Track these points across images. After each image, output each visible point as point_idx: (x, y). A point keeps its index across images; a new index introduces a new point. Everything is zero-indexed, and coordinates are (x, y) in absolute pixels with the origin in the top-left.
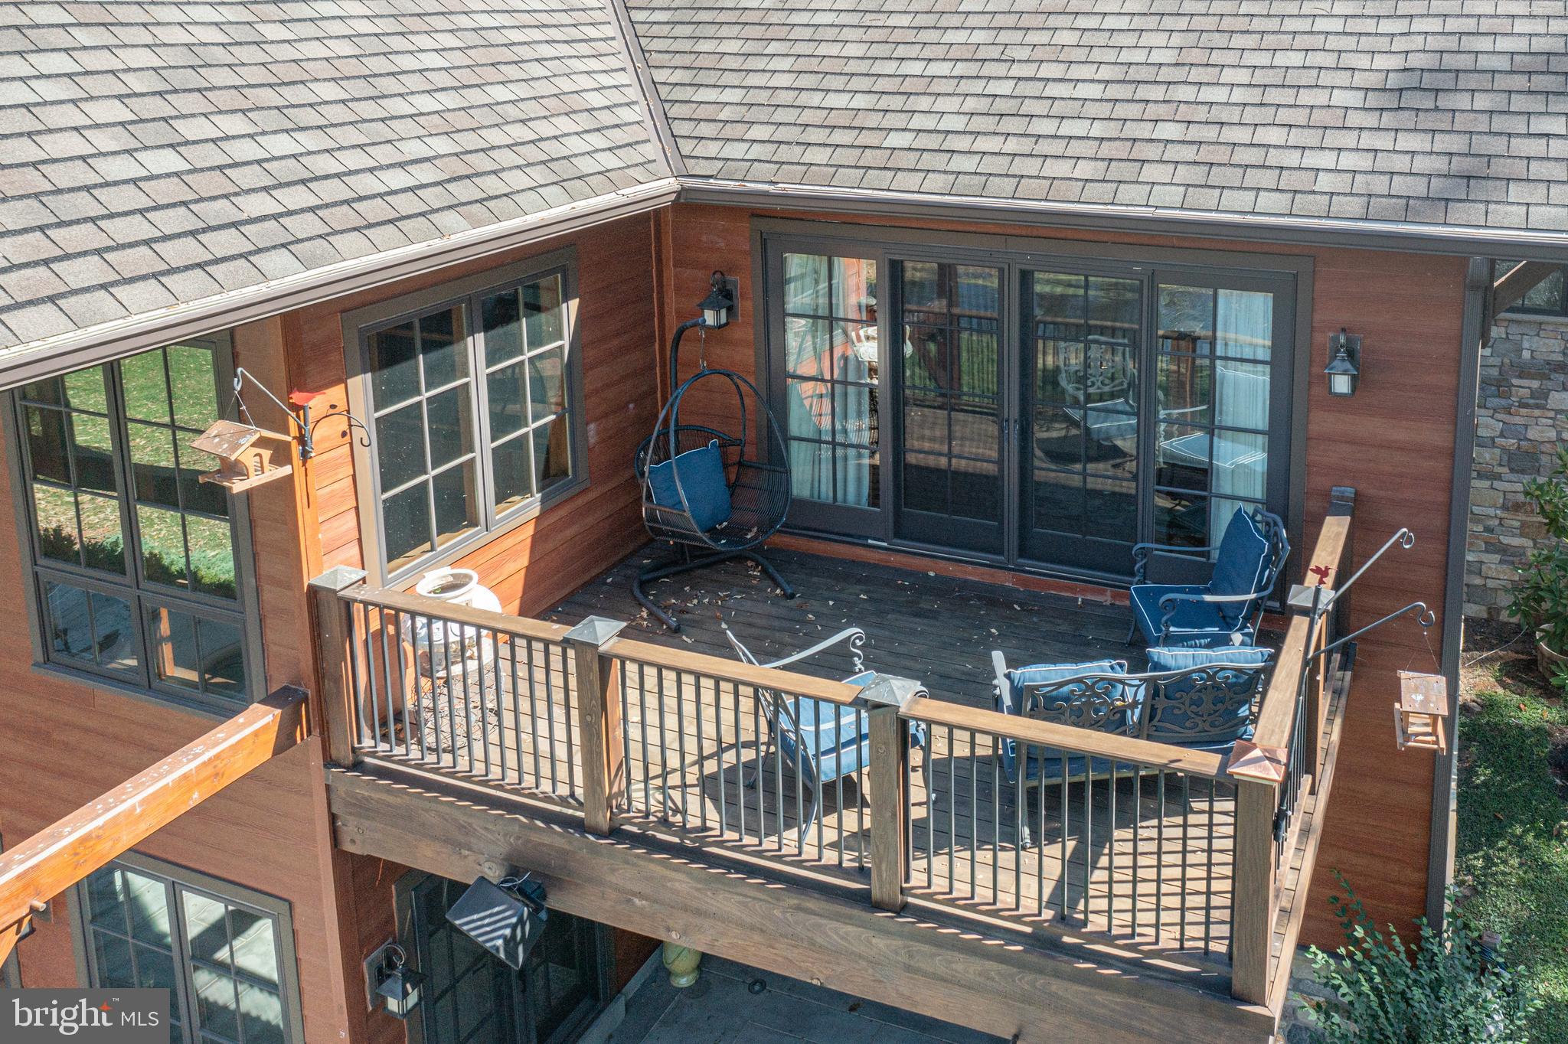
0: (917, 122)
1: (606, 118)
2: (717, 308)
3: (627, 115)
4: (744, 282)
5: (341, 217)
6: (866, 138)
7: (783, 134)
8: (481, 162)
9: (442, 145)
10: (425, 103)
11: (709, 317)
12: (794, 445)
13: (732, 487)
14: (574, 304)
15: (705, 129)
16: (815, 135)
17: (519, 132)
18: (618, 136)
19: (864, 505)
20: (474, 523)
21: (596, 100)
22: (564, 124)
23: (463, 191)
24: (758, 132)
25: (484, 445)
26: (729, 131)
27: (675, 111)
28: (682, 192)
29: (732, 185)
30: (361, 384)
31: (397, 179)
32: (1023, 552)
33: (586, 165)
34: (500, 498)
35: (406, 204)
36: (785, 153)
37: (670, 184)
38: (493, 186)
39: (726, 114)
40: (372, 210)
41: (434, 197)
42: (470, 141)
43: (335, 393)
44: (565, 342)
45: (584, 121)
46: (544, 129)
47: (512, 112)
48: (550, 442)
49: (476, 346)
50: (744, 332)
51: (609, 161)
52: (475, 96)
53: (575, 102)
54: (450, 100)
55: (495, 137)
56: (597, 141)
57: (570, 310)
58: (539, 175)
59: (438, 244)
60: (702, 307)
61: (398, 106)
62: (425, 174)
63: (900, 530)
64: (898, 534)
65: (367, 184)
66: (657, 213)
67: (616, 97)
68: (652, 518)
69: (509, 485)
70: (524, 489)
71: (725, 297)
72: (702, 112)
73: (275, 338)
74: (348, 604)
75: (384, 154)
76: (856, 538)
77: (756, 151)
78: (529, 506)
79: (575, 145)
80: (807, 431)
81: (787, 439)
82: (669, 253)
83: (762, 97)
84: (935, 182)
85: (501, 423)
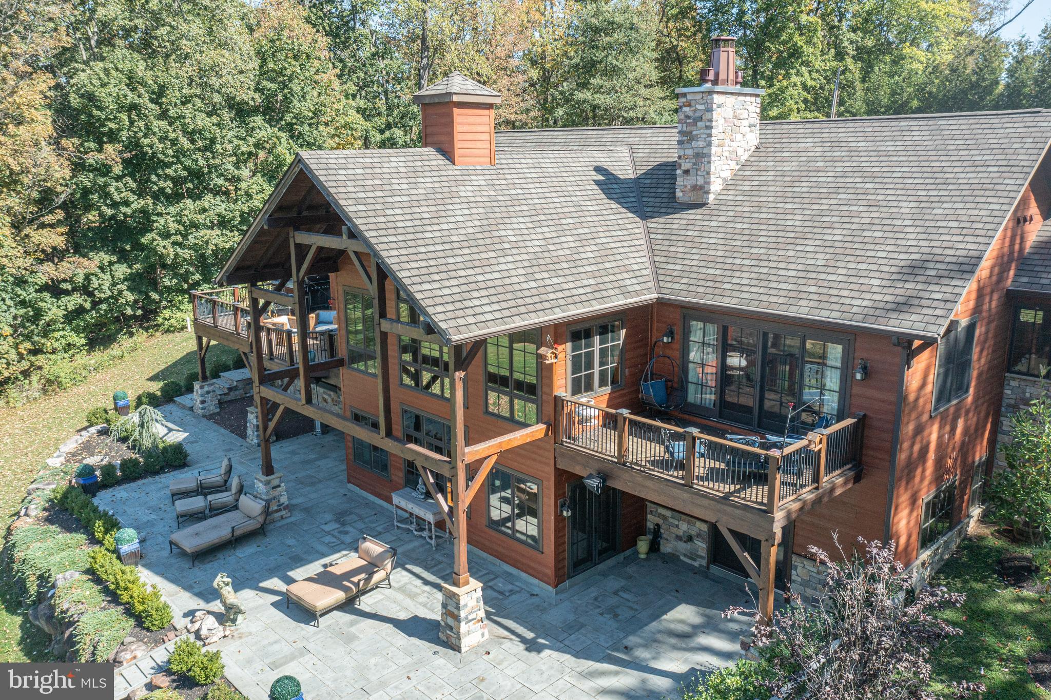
0: (734, 280)
1: (638, 273)
2: (668, 337)
3: (644, 272)
4: (678, 330)
5: (569, 300)
6: (717, 285)
7: (692, 282)
8: (602, 287)
9: (592, 281)
10: (588, 269)
11: (665, 340)
12: (690, 385)
13: (669, 395)
14: (624, 331)
15: (668, 278)
16: (702, 283)
17: (612, 278)
18: (641, 280)
19: (712, 407)
20: (592, 390)
21: (635, 267)
22: (625, 275)
23: (597, 295)
24: (684, 281)
25: (597, 370)
26: (676, 280)
27: (660, 271)
28: (659, 298)
29: (673, 297)
30: (569, 345)
31: (581, 291)
32: (759, 427)
33: (630, 289)
34: (600, 386)
35: (584, 298)
36: (692, 288)
37: (655, 296)
38: (605, 293)
39: (675, 274)
40: (576, 299)
41: (590, 296)
42: (599, 280)
43: (563, 346)
44: (621, 342)
45: (631, 274)
46: (619, 277)
47: (611, 271)
48: (615, 371)
49: (597, 339)
50: (677, 346)
51: (637, 287)
52: (601, 267)
53: (629, 268)
54: (594, 268)
55: (606, 279)
56: (634, 281)
57: (623, 332)
58: (617, 291)
59: (591, 309)
60: (663, 336)
61: (581, 270)
62: (588, 290)
63: (721, 416)
64: (720, 417)
65: (575, 292)
66: (652, 304)
67: (642, 266)
68: (642, 398)
69: (603, 383)
70: (606, 385)
71: (671, 334)
72: (668, 272)
73: (552, 329)
74: (563, 400)
75: (578, 284)
76: (707, 418)
77: (683, 287)
78: (608, 389)
79: (628, 282)
80: (694, 380)
81: (687, 382)
82: (655, 318)
83: (687, 268)
84: (735, 301)
85: (602, 364)
